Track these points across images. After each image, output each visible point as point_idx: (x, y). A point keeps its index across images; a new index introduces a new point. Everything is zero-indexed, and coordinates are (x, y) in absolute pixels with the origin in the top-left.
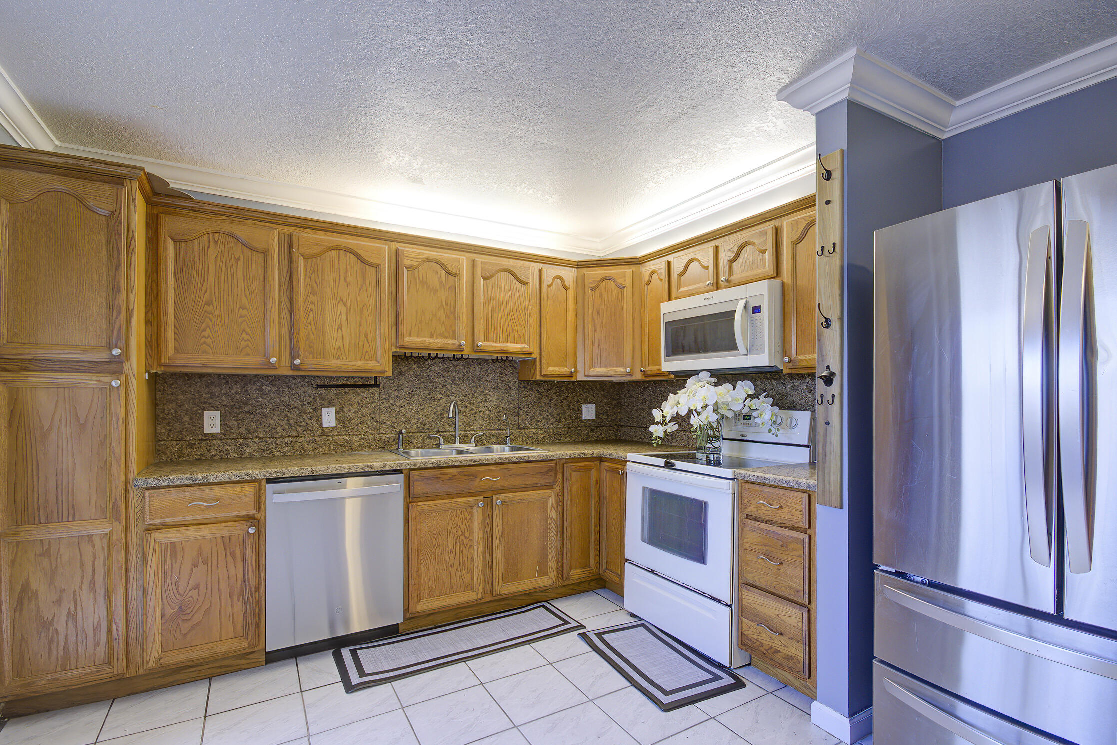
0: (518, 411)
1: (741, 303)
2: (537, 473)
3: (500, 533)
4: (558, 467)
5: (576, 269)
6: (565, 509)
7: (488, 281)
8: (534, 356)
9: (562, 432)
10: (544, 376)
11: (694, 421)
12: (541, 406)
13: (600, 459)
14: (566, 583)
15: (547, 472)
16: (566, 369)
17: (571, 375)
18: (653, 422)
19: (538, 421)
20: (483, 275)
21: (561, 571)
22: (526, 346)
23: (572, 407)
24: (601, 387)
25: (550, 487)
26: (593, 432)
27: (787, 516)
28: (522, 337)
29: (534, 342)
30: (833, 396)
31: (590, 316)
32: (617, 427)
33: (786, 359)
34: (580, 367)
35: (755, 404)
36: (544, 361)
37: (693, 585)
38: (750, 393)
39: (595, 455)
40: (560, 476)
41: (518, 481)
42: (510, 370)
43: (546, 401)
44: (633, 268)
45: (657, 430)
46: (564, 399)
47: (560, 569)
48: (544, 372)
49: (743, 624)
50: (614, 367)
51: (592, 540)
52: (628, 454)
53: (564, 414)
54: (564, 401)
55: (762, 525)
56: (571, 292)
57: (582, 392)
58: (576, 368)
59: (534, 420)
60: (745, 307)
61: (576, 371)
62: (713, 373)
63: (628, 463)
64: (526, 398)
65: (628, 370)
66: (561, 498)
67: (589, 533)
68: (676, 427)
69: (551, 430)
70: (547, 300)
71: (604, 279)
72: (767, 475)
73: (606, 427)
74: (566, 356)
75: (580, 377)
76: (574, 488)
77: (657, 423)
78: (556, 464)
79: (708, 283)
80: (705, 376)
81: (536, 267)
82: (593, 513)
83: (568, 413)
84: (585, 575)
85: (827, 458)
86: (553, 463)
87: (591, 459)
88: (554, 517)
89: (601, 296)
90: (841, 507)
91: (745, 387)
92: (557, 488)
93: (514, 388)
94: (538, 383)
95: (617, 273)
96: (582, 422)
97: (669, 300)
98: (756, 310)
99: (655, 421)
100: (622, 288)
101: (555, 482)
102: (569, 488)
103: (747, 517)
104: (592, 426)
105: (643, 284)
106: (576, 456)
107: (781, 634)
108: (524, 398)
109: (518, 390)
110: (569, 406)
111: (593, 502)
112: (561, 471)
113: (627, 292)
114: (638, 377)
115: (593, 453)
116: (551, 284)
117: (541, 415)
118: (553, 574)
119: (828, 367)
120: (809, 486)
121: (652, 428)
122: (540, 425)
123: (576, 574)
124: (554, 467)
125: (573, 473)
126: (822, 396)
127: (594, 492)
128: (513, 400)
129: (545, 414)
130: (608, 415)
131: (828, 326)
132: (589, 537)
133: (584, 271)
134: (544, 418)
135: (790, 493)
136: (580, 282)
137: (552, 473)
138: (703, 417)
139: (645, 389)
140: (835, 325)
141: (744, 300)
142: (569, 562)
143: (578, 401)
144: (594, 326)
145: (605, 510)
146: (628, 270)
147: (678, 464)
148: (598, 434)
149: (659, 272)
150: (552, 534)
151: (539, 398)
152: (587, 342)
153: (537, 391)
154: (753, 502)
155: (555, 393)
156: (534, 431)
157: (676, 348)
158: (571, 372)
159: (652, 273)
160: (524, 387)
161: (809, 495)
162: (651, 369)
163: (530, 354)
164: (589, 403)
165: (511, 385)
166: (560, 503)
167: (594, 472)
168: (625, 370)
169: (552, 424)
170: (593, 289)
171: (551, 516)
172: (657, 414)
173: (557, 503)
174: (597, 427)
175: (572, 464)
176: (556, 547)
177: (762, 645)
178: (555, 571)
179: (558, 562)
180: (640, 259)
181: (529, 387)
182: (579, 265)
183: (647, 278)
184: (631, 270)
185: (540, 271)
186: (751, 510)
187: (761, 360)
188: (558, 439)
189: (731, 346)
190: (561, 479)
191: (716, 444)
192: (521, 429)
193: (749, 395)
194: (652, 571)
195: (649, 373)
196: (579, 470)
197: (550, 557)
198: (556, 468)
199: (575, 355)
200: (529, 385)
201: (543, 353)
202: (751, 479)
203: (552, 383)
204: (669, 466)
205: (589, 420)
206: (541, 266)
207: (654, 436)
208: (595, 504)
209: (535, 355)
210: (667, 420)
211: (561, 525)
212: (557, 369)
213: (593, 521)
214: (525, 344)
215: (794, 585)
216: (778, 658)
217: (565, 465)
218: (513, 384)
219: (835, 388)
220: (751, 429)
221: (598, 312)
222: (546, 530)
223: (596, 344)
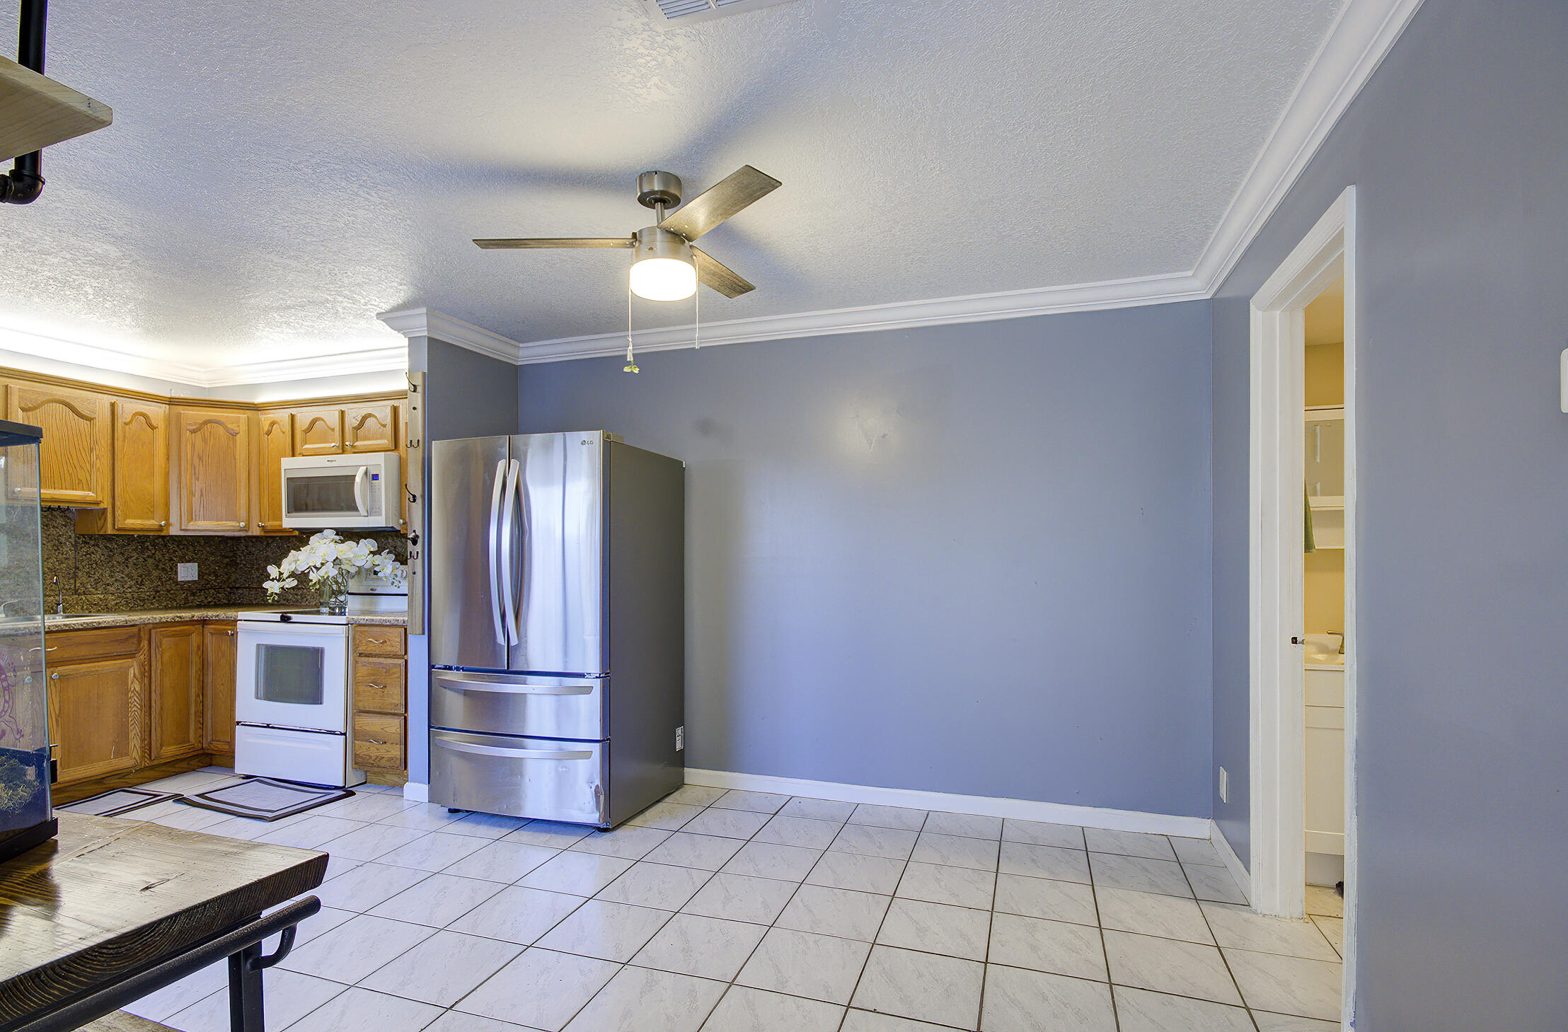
0: (74, 573)
1: (362, 470)
2: (112, 641)
3: (57, 712)
4: (142, 633)
5: (167, 406)
6: (153, 680)
7: (30, 413)
8: (102, 506)
9: (146, 597)
10: (119, 529)
11: (314, 577)
12: (112, 566)
13: (204, 622)
14: (156, 762)
15: (127, 639)
16: (152, 522)
17: (161, 528)
18: (268, 577)
19: (108, 585)
20: (23, 405)
21: (147, 748)
22: (91, 494)
23: (161, 566)
24: (205, 543)
25: (131, 655)
26: (194, 595)
27: (389, 649)
28: (84, 482)
29: (102, 489)
30: (418, 553)
31: (190, 462)
32: (230, 589)
33: (401, 521)
34: (174, 518)
35: (378, 559)
36: (118, 512)
37: (309, 727)
38: (372, 550)
39: (195, 618)
40: (145, 643)
41: (84, 651)
42: (60, 521)
43: (121, 559)
44: (249, 413)
45: (272, 587)
46: (148, 556)
47: (147, 747)
48: (119, 525)
49: (356, 745)
50: (221, 521)
51: (193, 710)
52: (239, 613)
53: (150, 574)
54: (149, 560)
55: (371, 659)
56: (160, 434)
57: (176, 549)
58: (167, 519)
59: (101, 583)
60: (366, 473)
61: (168, 524)
62: (339, 531)
63: (238, 622)
64: (88, 556)
65: (242, 524)
66: (146, 668)
67: (188, 705)
68: (295, 583)
69: (129, 595)
70: (124, 440)
71: (206, 423)
72: (374, 618)
73: (214, 589)
74: (153, 506)
75: (174, 531)
76: (166, 656)
77: (273, 580)
78: (140, 630)
79: (333, 444)
80: (331, 534)
81: (107, 399)
82: (194, 682)
83: (155, 573)
84: (182, 752)
85: (414, 599)
86: (135, 630)
87: (192, 622)
88: (138, 689)
89: (205, 440)
90: (423, 634)
91: (368, 545)
92: (141, 657)
93: (68, 543)
94: (109, 538)
95: (227, 417)
96: (177, 585)
97: (293, 456)
98: (375, 477)
99: (271, 578)
100: (234, 434)
101: (138, 651)
102: (159, 656)
103: (360, 655)
104: (189, 588)
105: (261, 433)
106: (169, 620)
107: (385, 743)
108: (85, 555)
109: (75, 546)
110: (157, 566)
111: (194, 671)
112: (147, 637)
113: (241, 439)
114: (256, 532)
115: (193, 617)
116: (130, 422)
117: (112, 577)
118: (136, 754)
119: (414, 531)
120: (404, 622)
121: (266, 585)
122: (111, 589)
123: (170, 751)
124: (136, 634)
125: (165, 641)
126: (411, 553)
127: (195, 659)
128: (66, 559)
129: (118, 576)
130: (216, 576)
131: (414, 501)
132: (188, 709)
133: (180, 409)
134: (116, 580)
135: (392, 630)
136: (173, 423)
137: (135, 641)
138: (322, 572)
139: (268, 545)
140: (419, 500)
141: (365, 468)
142: (159, 738)
143: (171, 560)
144: (195, 474)
145: (210, 676)
146: (243, 416)
147: (295, 617)
148: (202, 598)
149: (281, 423)
150: (135, 708)
151: (109, 556)
152: (184, 492)
153: (106, 547)
154: (364, 642)
155: (135, 550)
156: (101, 596)
157: (297, 506)
158: (161, 526)
159: (273, 424)
160: (84, 542)
161: (406, 629)
162: (270, 524)
163: (98, 503)
164: (189, 561)
165: (63, 540)
166: (146, 673)
167: (195, 639)
168: (238, 524)
169: (130, 587)
170: (193, 432)
171: (132, 689)
172: (272, 570)
173: (143, 675)
174: (201, 590)
175: (163, 629)
176: (141, 723)
177: (371, 757)
178: (139, 750)
179: (143, 740)
180: (258, 406)
181: (92, 542)
182: (172, 402)
183: (266, 428)
184: (246, 415)
185: (113, 405)
186: (362, 649)
187: (379, 521)
188: (141, 604)
189: (352, 507)
190: (146, 647)
191: (342, 598)
192: (79, 594)
193: (371, 552)
194: (268, 726)
195: (268, 528)
196: (173, 636)
197: (131, 735)
198: (139, 634)
199: (167, 505)
200: (90, 539)
201: (117, 503)
202: (362, 622)
203: (130, 538)
204: (285, 619)
205: (189, 582)
206: (113, 399)
207: (269, 592)
208: (197, 672)
209: (106, 504)
210: (285, 576)
211: (147, 698)
212: (139, 522)
213: (194, 691)
214: (90, 491)
215: (394, 701)
216: (383, 763)
217: (153, 631)
218: (67, 540)
219: (418, 548)
220: (380, 583)
221: (201, 458)
222: (126, 705)
223: (198, 494)
